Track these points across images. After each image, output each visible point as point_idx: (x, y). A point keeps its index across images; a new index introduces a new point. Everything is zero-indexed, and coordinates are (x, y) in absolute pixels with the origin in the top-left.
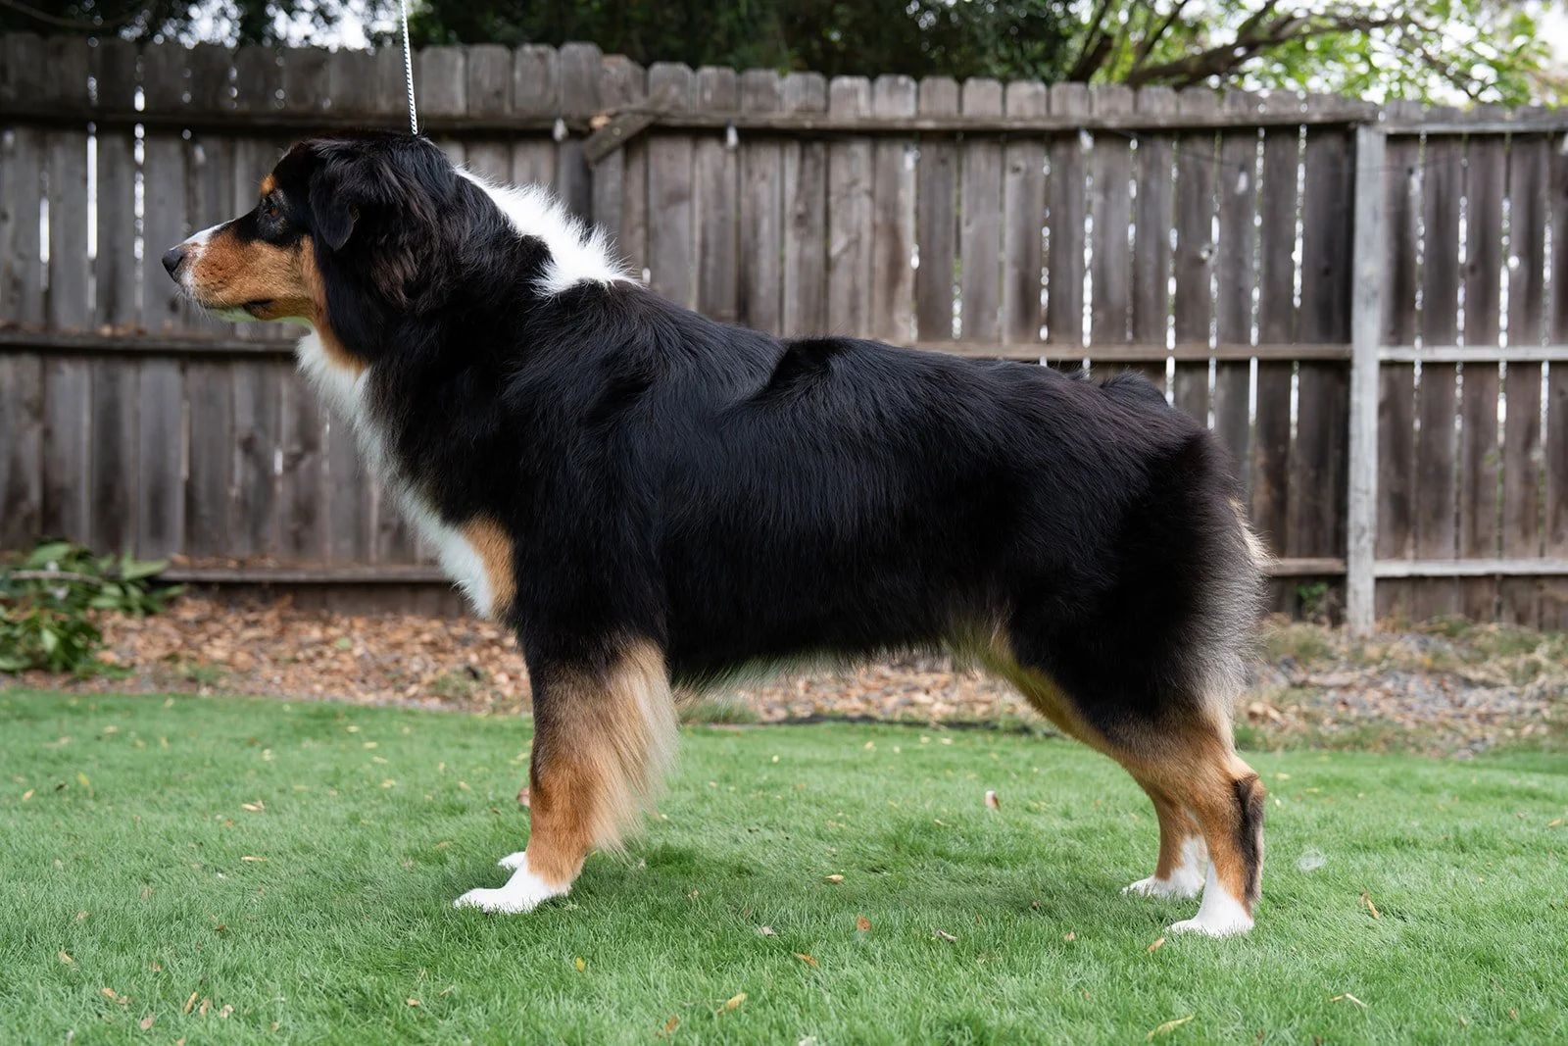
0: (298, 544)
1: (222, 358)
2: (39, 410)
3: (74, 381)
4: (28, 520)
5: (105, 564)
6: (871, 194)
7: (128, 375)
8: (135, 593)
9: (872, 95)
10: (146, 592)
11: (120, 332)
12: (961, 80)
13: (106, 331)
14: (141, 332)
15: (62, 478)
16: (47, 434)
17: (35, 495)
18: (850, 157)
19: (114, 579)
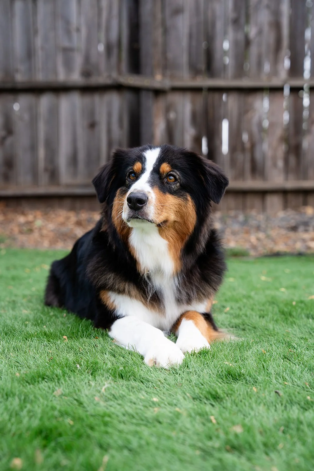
0: (7, 178)
6: (268, 7)
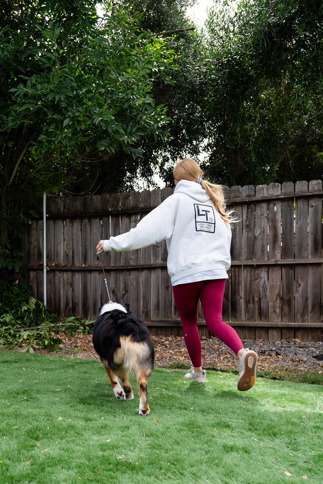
1: (108, 271)
2: (72, 285)
3: (78, 277)
4: (70, 310)
5: (83, 321)
6: (268, 218)
7: (89, 275)
8: (87, 328)
9: (268, 190)
10: (90, 328)
11: (87, 265)
12: (295, 182)
13: (83, 266)
14: (90, 266)
15: (76, 300)
16: (73, 290)
17: (71, 305)
18: (261, 208)
19: (83, 325)
